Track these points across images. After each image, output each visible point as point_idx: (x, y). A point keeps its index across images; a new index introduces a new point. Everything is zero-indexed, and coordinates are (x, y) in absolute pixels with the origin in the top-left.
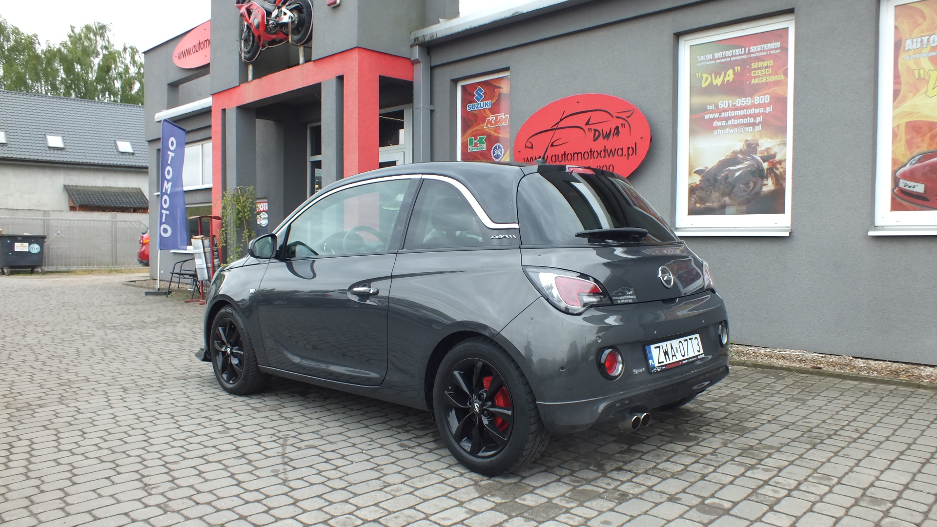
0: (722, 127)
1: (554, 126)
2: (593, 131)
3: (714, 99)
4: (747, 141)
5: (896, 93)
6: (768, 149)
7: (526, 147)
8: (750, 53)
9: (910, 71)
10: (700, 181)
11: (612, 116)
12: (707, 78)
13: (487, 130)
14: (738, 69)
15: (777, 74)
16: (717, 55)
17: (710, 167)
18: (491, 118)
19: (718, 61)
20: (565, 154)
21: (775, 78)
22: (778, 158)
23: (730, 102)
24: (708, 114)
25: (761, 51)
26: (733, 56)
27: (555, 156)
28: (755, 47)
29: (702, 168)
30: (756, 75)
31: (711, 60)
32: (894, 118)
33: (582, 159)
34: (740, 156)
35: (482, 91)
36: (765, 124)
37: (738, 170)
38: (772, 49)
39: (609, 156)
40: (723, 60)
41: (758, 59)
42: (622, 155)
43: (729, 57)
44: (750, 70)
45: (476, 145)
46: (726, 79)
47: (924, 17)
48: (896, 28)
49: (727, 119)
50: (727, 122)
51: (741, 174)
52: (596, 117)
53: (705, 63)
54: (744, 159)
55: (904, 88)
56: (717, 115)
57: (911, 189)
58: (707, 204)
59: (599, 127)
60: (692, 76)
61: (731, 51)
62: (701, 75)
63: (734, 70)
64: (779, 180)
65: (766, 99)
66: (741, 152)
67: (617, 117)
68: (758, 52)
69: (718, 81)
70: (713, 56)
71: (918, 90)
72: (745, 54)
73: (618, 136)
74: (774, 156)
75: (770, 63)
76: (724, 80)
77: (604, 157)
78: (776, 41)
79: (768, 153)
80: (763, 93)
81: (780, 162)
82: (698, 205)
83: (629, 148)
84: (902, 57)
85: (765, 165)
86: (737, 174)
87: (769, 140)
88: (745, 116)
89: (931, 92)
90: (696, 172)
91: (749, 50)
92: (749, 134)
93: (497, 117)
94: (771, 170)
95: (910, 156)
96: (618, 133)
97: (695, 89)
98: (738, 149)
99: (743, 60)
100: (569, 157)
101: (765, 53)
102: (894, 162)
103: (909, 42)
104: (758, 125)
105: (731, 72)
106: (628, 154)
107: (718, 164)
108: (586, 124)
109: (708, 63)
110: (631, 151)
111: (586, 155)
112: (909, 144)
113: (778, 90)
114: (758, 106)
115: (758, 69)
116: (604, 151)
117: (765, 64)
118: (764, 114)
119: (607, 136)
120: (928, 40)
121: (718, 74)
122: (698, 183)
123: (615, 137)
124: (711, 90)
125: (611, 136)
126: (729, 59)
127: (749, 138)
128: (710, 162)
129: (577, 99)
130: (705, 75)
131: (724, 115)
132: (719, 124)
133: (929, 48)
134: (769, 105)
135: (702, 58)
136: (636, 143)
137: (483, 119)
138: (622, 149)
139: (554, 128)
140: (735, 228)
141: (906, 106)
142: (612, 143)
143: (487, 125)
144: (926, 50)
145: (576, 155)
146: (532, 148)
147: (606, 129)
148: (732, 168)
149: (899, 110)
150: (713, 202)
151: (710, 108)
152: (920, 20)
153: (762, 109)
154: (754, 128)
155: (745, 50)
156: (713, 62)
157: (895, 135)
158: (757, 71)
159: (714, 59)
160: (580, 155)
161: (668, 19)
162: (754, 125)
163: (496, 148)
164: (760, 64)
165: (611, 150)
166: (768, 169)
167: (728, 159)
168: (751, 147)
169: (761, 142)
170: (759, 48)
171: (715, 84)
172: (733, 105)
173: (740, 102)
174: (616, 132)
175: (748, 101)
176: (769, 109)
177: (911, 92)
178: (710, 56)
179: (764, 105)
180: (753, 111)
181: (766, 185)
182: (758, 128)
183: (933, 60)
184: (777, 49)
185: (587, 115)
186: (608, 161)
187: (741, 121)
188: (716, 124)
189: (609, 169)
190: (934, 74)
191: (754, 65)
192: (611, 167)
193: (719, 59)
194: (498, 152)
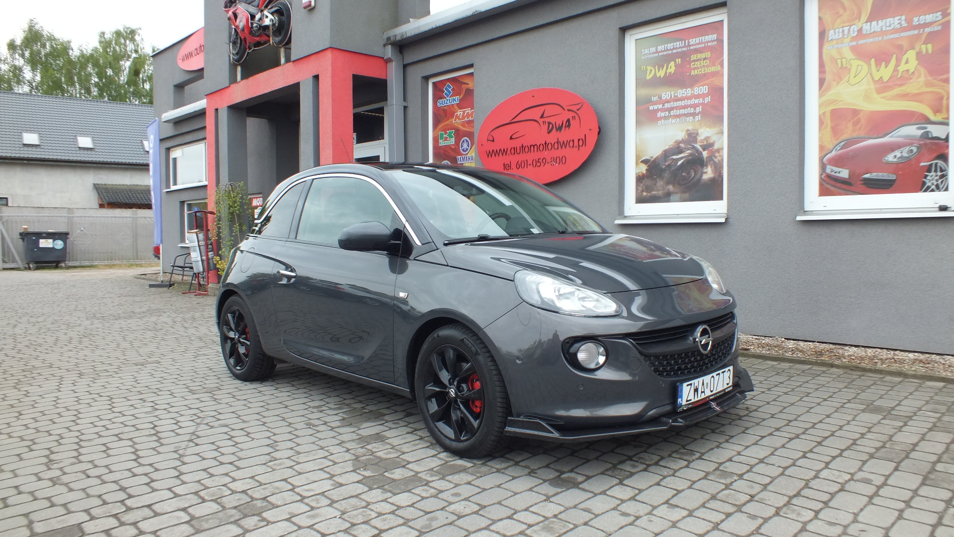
0: (665, 118)
1: (512, 119)
2: (547, 124)
3: (658, 91)
4: (688, 130)
5: (822, 82)
6: (707, 138)
7: (488, 140)
8: (689, 45)
9: (834, 60)
10: (647, 170)
11: (564, 109)
12: (651, 70)
13: (456, 125)
14: (679, 61)
15: (714, 65)
16: (660, 48)
17: (655, 156)
18: (459, 113)
19: (660, 54)
20: (522, 147)
21: (713, 69)
22: (716, 147)
23: (672, 93)
24: (652, 105)
25: (699, 44)
26: (674, 49)
27: (514, 148)
28: (694, 40)
29: (648, 157)
30: (696, 66)
31: (654, 53)
32: (820, 106)
33: (538, 151)
34: (682, 145)
35: (450, 87)
36: (704, 114)
38: (709, 42)
39: (562, 148)
40: (665, 53)
41: (697, 51)
42: (573, 146)
43: (670, 49)
44: (690, 62)
45: (446, 139)
46: (669, 71)
47: (845, 9)
48: (820, 19)
49: (670, 110)
50: (669, 113)
51: (683, 164)
53: (649, 56)
54: (686, 149)
55: (828, 77)
56: (660, 106)
57: (837, 175)
58: (653, 192)
59: (552, 120)
60: (638, 69)
61: (672, 44)
62: (646, 67)
63: (675, 62)
64: (718, 168)
65: (704, 89)
66: (683, 141)
67: (569, 110)
68: (696, 44)
69: (661, 73)
70: (657, 49)
71: (841, 79)
72: (685, 46)
73: (569, 128)
74: (712, 145)
75: (708, 54)
76: (666, 72)
77: (558, 148)
78: (712, 34)
79: (707, 141)
80: (702, 83)
81: (718, 151)
82: (645, 194)
83: (579, 140)
84: (826, 47)
85: (705, 154)
86: (680, 163)
87: (708, 129)
88: (686, 107)
89: (853, 81)
90: (643, 162)
91: (689, 43)
92: (690, 124)
93: (464, 112)
94: (710, 158)
95: (836, 142)
96: (569, 126)
97: (641, 82)
98: (680, 139)
99: (683, 52)
100: (527, 149)
101: (703, 45)
102: (821, 148)
103: (832, 32)
104: (698, 114)
105: (672, 64)
106: (579, 146)
107: (662, 153)
108: (541, 117)
109: (652, 56)
110: (581, 142)
111: (542, 147)
112: (835, 131)
113: (715, 81)
114: (697, 97)
115: (697, 60)
116: (558, 143)
117: (703, 56)
118: (703, 104)
119: (560, 129)
120: (849, 31)
121: (661, 66)
122: (645, 172)
123: (567, 129)
124: (655, 82)
125: (563, 128)
126: (671, 52)
127: (690, 128)
128: (654, 151)
129: (532, 94)
130: (649, 68)
131: (667, 106)
132: (663, 114)
133: (850, 38)
134: (707, 95)
135: (646, 51)
136: (585, 135)
137: (452, 114)
138: (573, 141)
139: (512, 121)
140: (678, 215)
141: (830, 95)
142: (564, 135)
143: (455, 120)
144: (847, 40)
145: (532, 147)
146: (493, 141)
147: (559, 123)
148: (674, 157)
149: (825, 98)
150: (658, 190)
151: (654, 99)
152: (841, 11)
153: (702, 99)
154: (694, 118)
155: (685, 42)
156: (657, 55)
157: (821, 122)
158: (696, 63)
159: (657, 52)
160: (536, 147)
161: (614, 14)
162: (694, 115)
163: (463, 141)
164: (699, 56)
165: (563, 142)
166: (707, 158)
167: (671, 148)
168: (692, 137)
169: (700, 131)
170: (697, 40)
171: (658, 76)
172: (675, 96)
173: (681, 93)
174: (567, 124)
175: (689, 92)
176: (708, 100)
177: (835, 81)
178: (654, 49)
179: (703, 96)
180: (693, 101)
181: (706, 173)
182: (698, 118)
183: (854, 49)
184: (714, 41)
185: (542, 109)
186: (561, 153)
187: (682, 111)
188: (659, 114)
189: (562, 160)
190: (857, 64)
191: (693, 57)
192: (564, 159)
193: (662, 51)
194: (465, 146)
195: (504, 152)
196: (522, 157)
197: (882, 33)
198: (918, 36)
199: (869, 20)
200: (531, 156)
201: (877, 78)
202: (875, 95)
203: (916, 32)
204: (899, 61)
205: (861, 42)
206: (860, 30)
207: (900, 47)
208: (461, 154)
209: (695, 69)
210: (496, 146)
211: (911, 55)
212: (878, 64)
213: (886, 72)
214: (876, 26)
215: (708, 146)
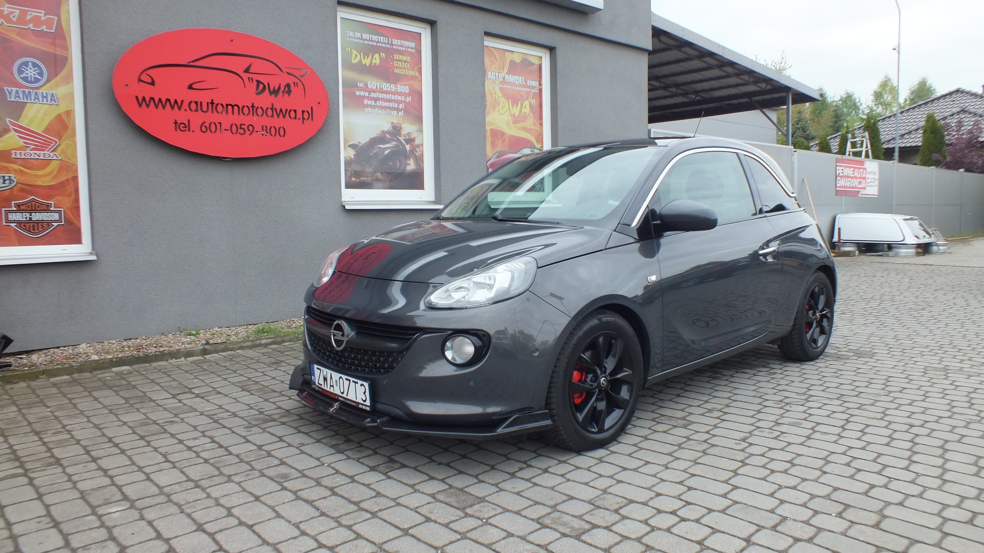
0: (370, 106)
1: (193, 62)
2: (255, 83)
3: (365, 78)
4: (393, 123)
6: (409, 134)
7: (140, 80)
8: (392, 44)
9: (492, 94)
10: (354, 155)
11: (281, 70)
12: (356, 55)
14: (383, 55)
15: (413, 70)
16: (365, 36)
17: (363, 143)
18: (8, 11)
19: (365, 42)
20: (212, 103)
21: (412, 73)
22: (417, 142)
23: (378, 84)
24: (359, 90)
25: (401, 46)
26: (378, 42)
27: (196, 103)
28: (396, 41)
29: (355, 143)
30: (398, 65)
31: (359, 38)
33: (239, 114)
34: (388, 136)
36: (406, 111)
37: (387, 148)
38: (408, 47)
39: (278, 116)
40: (370, 43)
42: (295, 118)
43: (375, 41)
44: (393, 60)
46: (374, 61)
47: (497, 59)
49: (376, 99)
50: (376, 103)
51: (389, 153)
52: (257, 66)
53: (354, 40)
54: (391, 140)
55: (489, 105)
56: (367, 94)
58: (361, 178)
59: (263, 79)
60: (343, 49)
61: (377, 37)
62: (351, 50)
63: (380, 55)
64: (419, 160)
65: (406, 89)
66: (388, 132)
67: (288, 73)
68: (398, 46)
69: (367, 61)
70: (362, 36)
71: (495, 108)
72: (388, 43)
73: (289, 95)
74: (414, 140)
75: (408, 59)
76: (371, 62)
77: (272, 116)
78: (408, 41)
79: (409, 136)
80: (405, 83)
81: (418, 146)
82: (353, 179)
83: (303, 112)
84: (487, 82)
85: (408, 147)
86: (386, 152)
87: (410, 126)
88: (390, 101)
89: (501, 111)
90: (350, 146)
91: (392, 42)
92: (395, 118)
93: (24, 12)
94: (412, 151)
95: (493, 153)
96: (289, 92)
97: (347, 64)
98: (386, 130)
99: (387, 49)
100: (220, 108)
101: (404, 49)
103: (489, 73)
104: (401, 110)
105: (377, 56)
106: (303, 119)
107: (370, 141)
108: (245, 72)
109: (357, 40)
110: (306, 115)
111: (246, 110)
112: (492, 144)
113: (416, 85)
114: (400, 94)
115: (399, 61)
116: (272, 109)
117: (404, 58)
118: (405, 102)
119: (275, 92)
120: (499, 76)
121: (366, 55)
122: (353, 157)
123: (285, 95)
124: (360, 68)
125: (281, 93)
126: (376, 44)
127: (395, 121)
128: (362, 138)
129: (232, 37)
130: (354, 52)
131: (373, 95)
132: (369, 102)
134: (409, 95)
135: (351, 34)
136: (312, 107)
138: (295, 111)
139: (192, 64)
141: (490, 118)
142: (282, 102)
144: (498, 82)
145: (230, 107)
146: (153, 83)
147: (274, 84)
148: (382, 146)
150: (367, 177)
151: (361, 85)
152: (494, 61)
153: (404, 97)
154: (398, 113)
155: (388, 40)
156: (362, 41)
158: (398, 63)
159: (362, 39)
160: (236, 108)
162: (398, 110)
163: (26, 64)
164: (401, 57)
165: (281, 110)
166: (410, 151)
167: (378, 137)
168: (396, 130)
169: (404, 126)
170: (400, 42)
171: (364, 63)
172: (380, 88)
173: (386, 86)
174: (287, 89)
175: (393, 87)
176: (409, 99)
177: (492, 109)
178: (358, 35)
179: (405, 95)
180: (396, 97)
181: (409, 164)
182: (401, 113)
183: (501, 89)
184: (412, 48)
185: (246, 62)
186: (278, 122)
187: (387, 104)
188: (366, 102)
189: (280, 132)
190: (502, 100)
191: (396, 57)
192: (282, 130)
193: (367, 40)
194: (31, 72)
195: (176, 104)
196: (211, 117)
197: (514, 84)
198: (530, 92)
199: (508, 73)
200: (227, 119)
201: (512, 114)
202: (512, 124)
203: (529, 90)
204: (522, 105)
205: (504, 86)
206: (504, 78)
207: (522, 97)
208: (21, 86)
209: (397, 67)
210: (158, 92)
211: (527, 103)
212: (513, 105)
213: (516, 111)
214: (511, 78)
215: (410, 141)
